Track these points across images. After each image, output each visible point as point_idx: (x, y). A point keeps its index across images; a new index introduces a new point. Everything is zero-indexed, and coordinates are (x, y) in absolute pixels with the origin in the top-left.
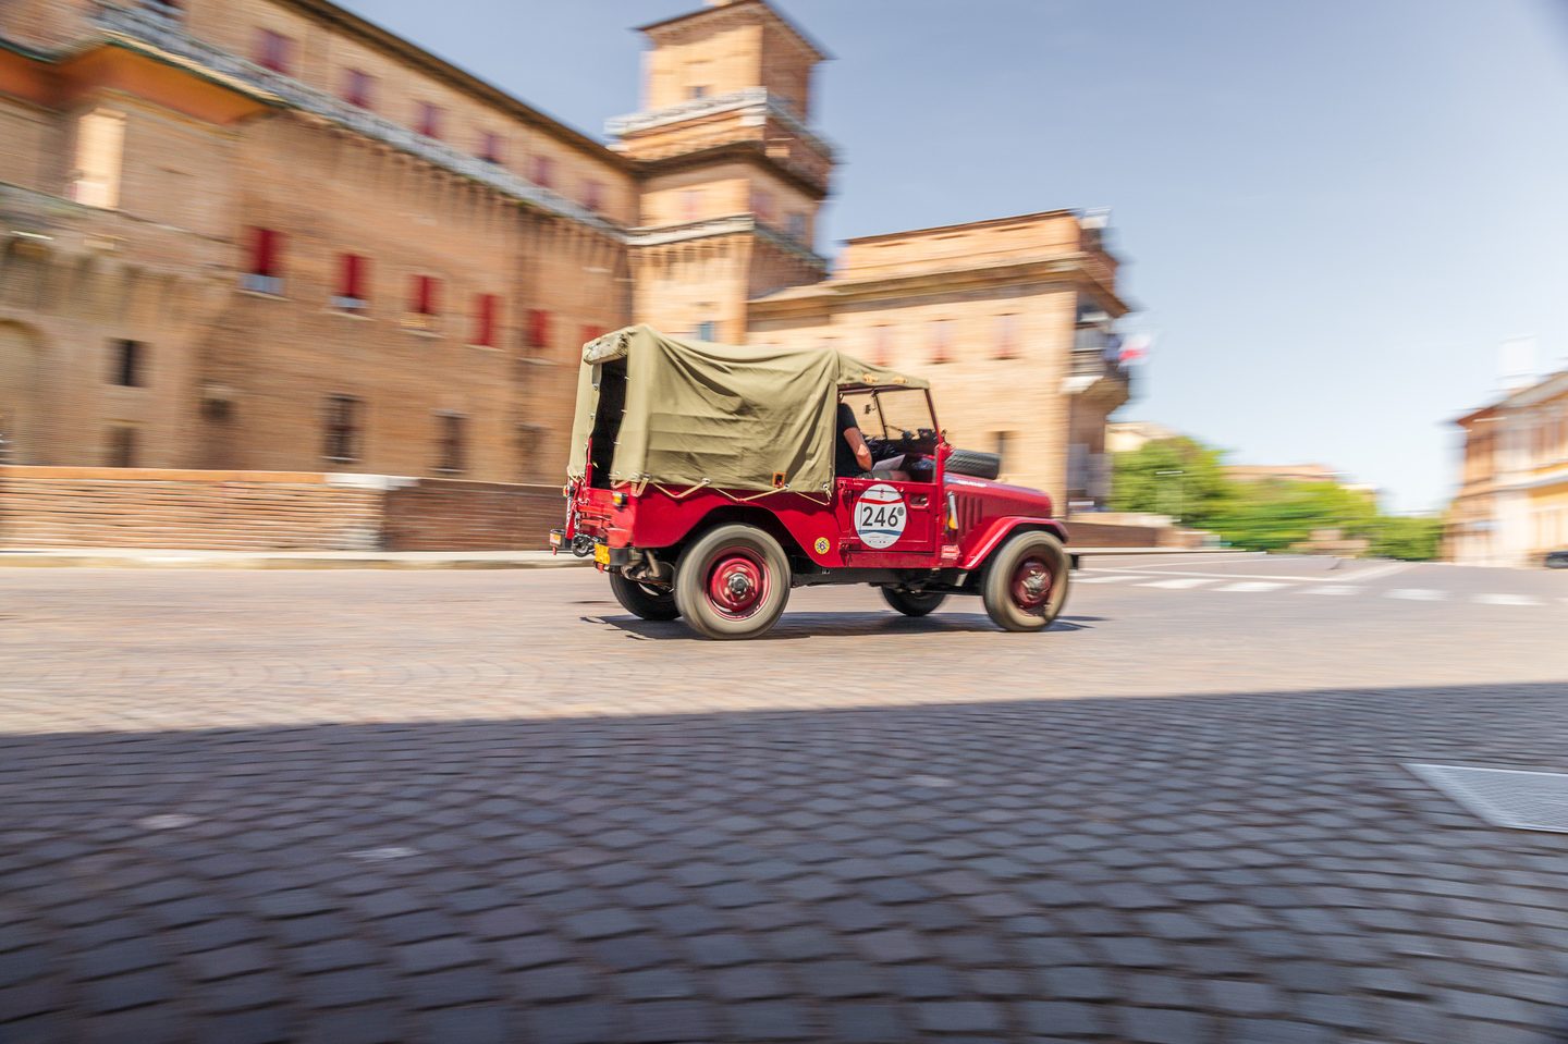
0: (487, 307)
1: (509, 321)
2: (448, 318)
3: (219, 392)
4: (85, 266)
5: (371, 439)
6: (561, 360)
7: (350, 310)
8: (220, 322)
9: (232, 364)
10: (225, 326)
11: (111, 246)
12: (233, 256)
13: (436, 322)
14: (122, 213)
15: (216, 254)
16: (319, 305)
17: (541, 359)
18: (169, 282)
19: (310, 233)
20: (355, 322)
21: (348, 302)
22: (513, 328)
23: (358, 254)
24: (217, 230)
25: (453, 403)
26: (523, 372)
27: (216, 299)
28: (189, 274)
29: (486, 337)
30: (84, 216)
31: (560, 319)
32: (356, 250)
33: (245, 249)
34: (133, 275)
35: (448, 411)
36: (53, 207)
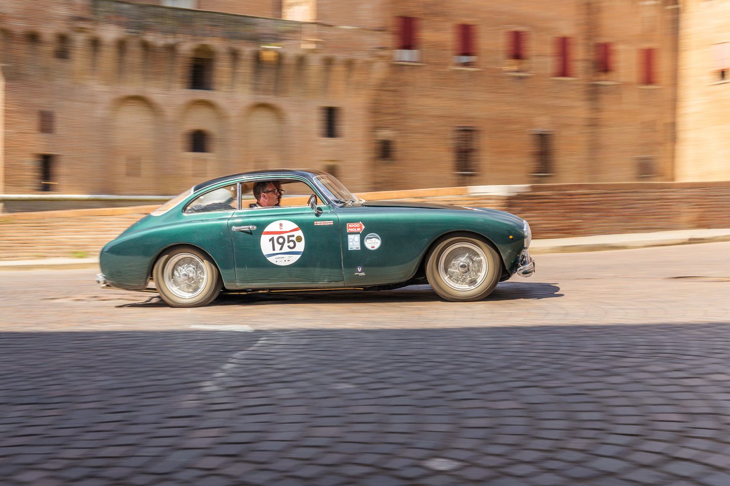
0: (563, 46)
1: (580, 55)
2: (535, 60)
3: (385, 134)
4: (301, 61)
5: (486, 158)
6: (623, 79)
7: (466, 64)
8: (383, 87)
9: (394, 114)
10: (386, 89)
11: (313, 46)
12: (388, 39)
13: (525, 64)
14: (320, 24)
15: (376, 40)
16: (446, 64)
17: (606, 81)
18: (350, 64)
19: (436, 14)
20: (471, 73)
21: (465, 59)
22: (585, 60)
23: (471, 23)
24: (378, 23)
25: (543, 123)
26: (594, 93)
27: (379, 71)
28: (361, 57)
29: (564, 71)
30: (296, 29)
31: (621, 47)
32: (467, 20)
33: (394, 33)
34: (329, 62)
35: (539, 130)
36: (281, 28)
